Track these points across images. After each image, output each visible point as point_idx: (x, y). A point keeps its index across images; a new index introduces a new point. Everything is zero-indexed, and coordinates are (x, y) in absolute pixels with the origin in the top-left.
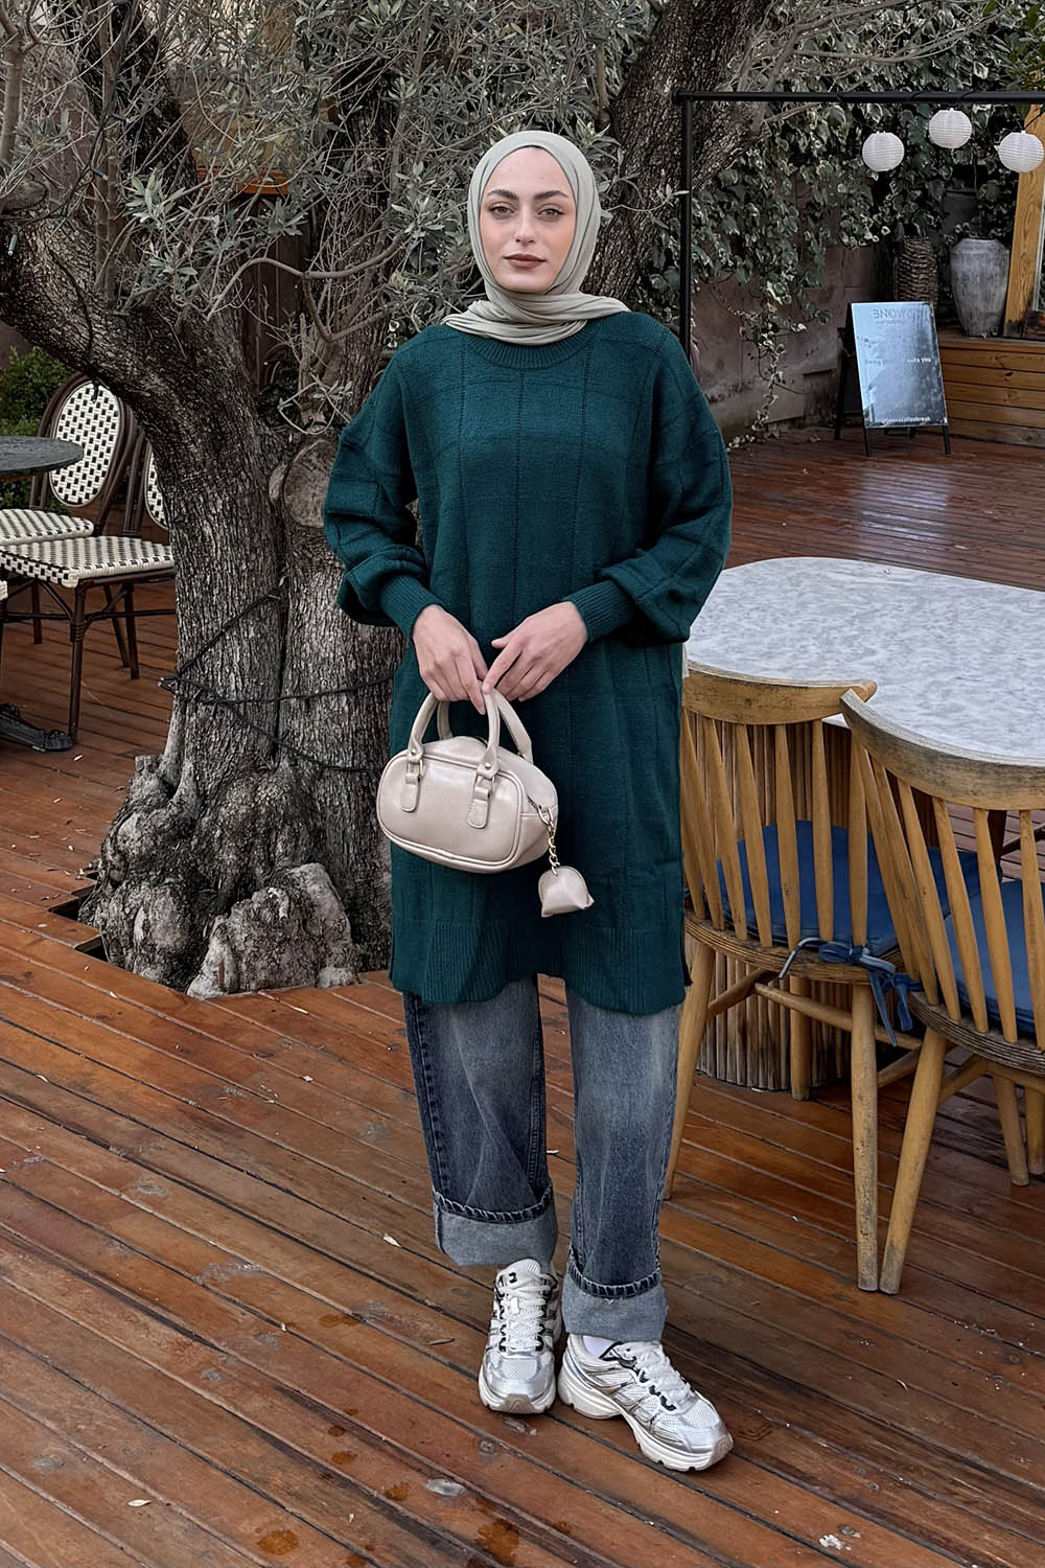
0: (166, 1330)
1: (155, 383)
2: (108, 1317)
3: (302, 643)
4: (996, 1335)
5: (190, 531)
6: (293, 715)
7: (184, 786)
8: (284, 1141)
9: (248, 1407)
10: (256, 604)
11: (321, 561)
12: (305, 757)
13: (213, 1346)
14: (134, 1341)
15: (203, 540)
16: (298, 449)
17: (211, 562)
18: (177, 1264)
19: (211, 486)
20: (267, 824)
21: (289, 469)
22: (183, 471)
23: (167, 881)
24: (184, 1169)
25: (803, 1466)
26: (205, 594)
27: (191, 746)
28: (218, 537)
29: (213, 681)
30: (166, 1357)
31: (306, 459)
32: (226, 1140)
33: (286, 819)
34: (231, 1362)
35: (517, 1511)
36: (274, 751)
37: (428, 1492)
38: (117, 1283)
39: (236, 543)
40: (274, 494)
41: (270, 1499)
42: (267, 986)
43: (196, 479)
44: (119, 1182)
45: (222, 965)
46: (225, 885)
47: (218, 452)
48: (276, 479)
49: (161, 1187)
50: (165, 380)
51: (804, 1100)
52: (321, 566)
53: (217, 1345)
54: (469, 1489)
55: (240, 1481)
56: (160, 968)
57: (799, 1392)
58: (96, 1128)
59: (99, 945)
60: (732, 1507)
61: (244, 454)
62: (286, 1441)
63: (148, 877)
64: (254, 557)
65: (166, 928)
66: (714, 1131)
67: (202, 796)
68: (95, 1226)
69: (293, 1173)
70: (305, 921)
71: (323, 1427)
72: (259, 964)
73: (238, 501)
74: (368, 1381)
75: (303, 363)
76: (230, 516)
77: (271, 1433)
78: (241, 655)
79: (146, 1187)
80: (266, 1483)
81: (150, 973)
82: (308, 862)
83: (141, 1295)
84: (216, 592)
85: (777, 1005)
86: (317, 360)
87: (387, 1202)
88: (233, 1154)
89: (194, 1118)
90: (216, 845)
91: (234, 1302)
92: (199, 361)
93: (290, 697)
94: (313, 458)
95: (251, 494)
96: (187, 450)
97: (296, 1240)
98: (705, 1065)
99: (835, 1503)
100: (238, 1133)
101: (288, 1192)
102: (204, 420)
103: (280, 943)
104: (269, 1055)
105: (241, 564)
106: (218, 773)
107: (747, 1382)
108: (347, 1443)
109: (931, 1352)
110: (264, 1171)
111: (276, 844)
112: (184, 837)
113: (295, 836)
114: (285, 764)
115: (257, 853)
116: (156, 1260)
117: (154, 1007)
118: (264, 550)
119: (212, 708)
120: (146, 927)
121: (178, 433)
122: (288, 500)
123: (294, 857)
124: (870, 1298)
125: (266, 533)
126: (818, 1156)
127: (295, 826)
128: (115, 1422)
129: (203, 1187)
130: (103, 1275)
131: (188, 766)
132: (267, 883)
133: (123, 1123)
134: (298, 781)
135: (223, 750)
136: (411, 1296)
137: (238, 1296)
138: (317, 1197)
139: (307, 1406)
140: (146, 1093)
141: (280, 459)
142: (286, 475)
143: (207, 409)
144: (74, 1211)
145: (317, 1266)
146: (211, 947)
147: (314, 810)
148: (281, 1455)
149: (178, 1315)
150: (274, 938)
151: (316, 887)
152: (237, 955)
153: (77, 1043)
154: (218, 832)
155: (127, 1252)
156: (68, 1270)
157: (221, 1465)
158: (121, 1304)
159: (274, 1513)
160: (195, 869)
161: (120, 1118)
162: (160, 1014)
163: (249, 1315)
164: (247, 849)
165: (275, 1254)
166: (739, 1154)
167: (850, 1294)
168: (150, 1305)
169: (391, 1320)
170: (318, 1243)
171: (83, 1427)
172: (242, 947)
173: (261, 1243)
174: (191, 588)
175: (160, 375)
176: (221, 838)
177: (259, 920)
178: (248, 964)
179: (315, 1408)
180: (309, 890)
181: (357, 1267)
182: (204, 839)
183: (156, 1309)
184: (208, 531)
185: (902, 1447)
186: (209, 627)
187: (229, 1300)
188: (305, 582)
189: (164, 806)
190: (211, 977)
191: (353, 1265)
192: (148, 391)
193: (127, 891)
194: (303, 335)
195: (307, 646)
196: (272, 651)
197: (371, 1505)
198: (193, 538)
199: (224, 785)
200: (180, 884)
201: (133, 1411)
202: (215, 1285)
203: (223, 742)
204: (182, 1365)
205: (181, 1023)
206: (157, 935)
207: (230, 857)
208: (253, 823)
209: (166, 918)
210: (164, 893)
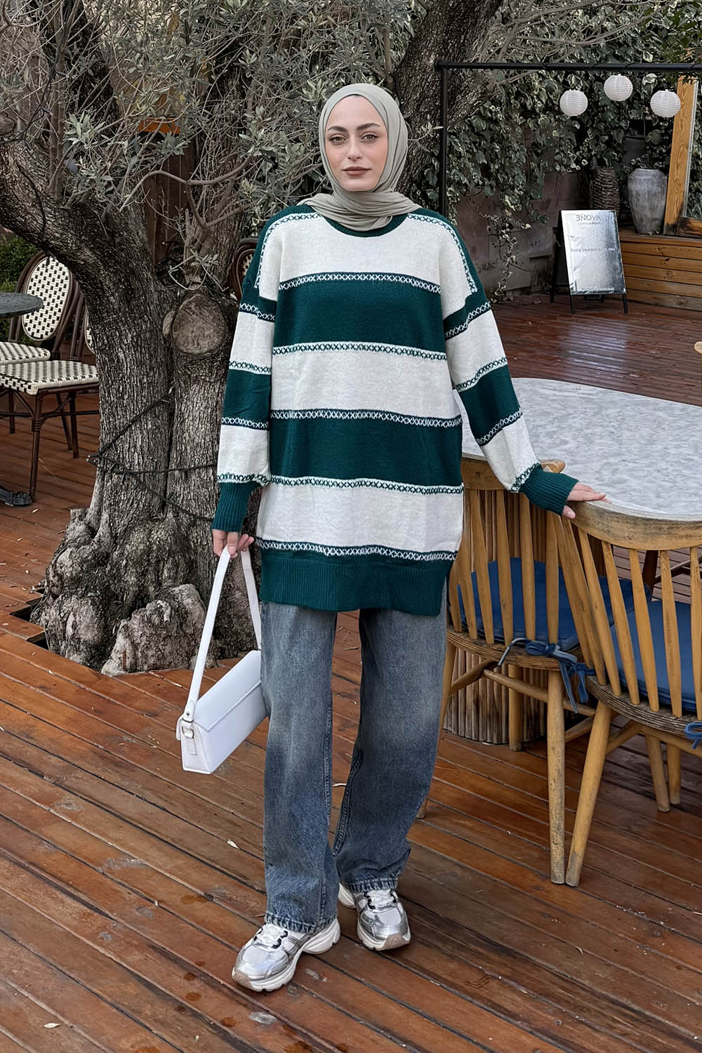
0: (76, 904)
1: (87, 255)
2: (36, 894)
3: (183, 433)
4: (645, 917)
5: (109, 355)
6: (177, 482)
7: (102, 530)
8: (162, 774)
9: (130, 958)
10: (152, 407)
11: (197, 377)
12: (184, 511)
13: (107, 916)
14: (54, 912)
15: (118, 361)
16: (182, 301)
17: (123, 377)
18: (86, 858)
19: (124, 325)
20: (157, 557)
21: (176, 314)
22: (105, 315)
23: (89, 595)
24: (93, 792)
25: (509, 1007)
26: (119, 398)
27: (108, 502)
28: (128, 360)
29: (123, 458)
30: (75, 923)
31: (187, 307)
32: (123, 773)
33: (170, 553)
34: (119, 927)
35: (312, 1035)
36: (163, 506)
37: (250, 1020)
38: (43, 869)
39: (140, 364)
40: (166, 331)
41: (141, 1024)
42: (155, 668)
43: (115, 321)
44: (49, 801)
45: (125, 652)
46: (128, 598)
47: (129, 302)
48: (168, 321)
49: (77, 805)
50: (94, 253)
51: (518, 751)
52: (196, 380)
53: (110, 915)
54: (279, 1019)
55: (122, 1011)
56: (83, 654)
57: (509, 955)
58: (36, 765)
59: (43, 638)
60: (460, 1035)
61: (146, 304)
62: (155, 984)
63: (77, 592)
64: (152, 374)
65: (88, 627)
66: (456, 771)
67: (115, 537)
68: (31, 831)
69: (167, 796)
70: (181, 624)
71: (180, 974)
72: (150, 653)
73: (142, 336)
74: (212, 941)
75: (187, 242)
76: (136, 346)
77: (145, 977)
78: (142, 441)
79: (67, 804)
80: (139, 1013)
81: (77, 658)
82: (185, 583)
83: (60, 879)
84: (126, 397)
85: (500, 685)
86: (196, 241)
87: (230, 817)
88: (127, 783)
89: (102, 757)
90: (122, 571)
91: (124, 885)
92: (117, 240)
93: (175, 470)
94: (193, 306)
95: (151, 331)
96: (108, 300)
97: (167, 843)
98: (451, 726)
99: (531, 1032)
100: (132, 768)
101: (164, 809)
102: (120, 280)
103: (164, 639)
104: (155, 715)
105: (143, 378)
106: (125, 521)
107: (472, 946)
108: (196, 986)
109: (600, 928)
110: (149, 795)
111: (163, 570)
112: (101, 565)
113: (176, 565)
114: (170, 515)
115: (150, 576)
116: (72, 856)
117: (77, 680)
118: (158, 369)
119: (122, 476)
120: (74, 626)
121: (102, 289)
122: (175, 334)
123: (175, 579)
124: (559, 889)
125: (161, 357)
126: (525, 790)
127: (176, 558)
128: (37, 968)
129: (105, 805)
130: (34, 864)
131: (105, 516)
132: (157, 597)
133: (54, 760)
134: (179, 527)
135: (128, 505)
136: (244, 883)
137: (126, 881)
138: (184, 813)
139: (170, 959)
140: (70, 740)
141: (171, 308)
142: (174, 319)
143: (122, 272)
144: (19, 821)
145: (181, 861)
146: (117, 640)
147: (189, 547)
148: (151, 994)
149: (85, 894)
150: (160, 635)
151: (189, 601)
152: (135, 646)
153: (24, 704)
154: (124, 562)
155: (52, 849)
156: (11, 861)
157: (109, 1000)
158: (46, 885)
159: (143, 1034)
160: (108, 587)
161: (52, 756)
162: (82, 686)
163: (134, 896)
164: (144, 574)
165: (152, 853)
166: (472, 787)
167: (545, 886)
168: (66, 887)
169: (230, 899)
170: (182, 845)
171: (16, 971)
172: (139, 641)
173: (144, 845)
174: (109, 394)
175: (91, 249)
176: (126, 566)
177: (150, 622)
178: (142, 652)
179: (176, 960)
180: (184, 602)
181: (209, 862)
182: (115, 566)
183: (69, 889)
184: (121, 355)
185: (578, 994)
186: (121, 421)
187: (120, 884)
188: (186, 391)
189: (89, 544)
190: (118, 661)
191: (205, 860)
192: (83, 260)
193: (62, 601)
194: (187, 223)
195: (186, 435)
196: (162, 438)
197: (210, 1029)
198: (112, 360)
199: (128, 530)
200: (98, 597)
201: (51, 961)
202: (111, 873)
203: (130, 499)
204: (86, 929)
205: (96, 692)
206: (82, 632)
207: (132, 579)
208: (148, 556)
209: (88, 620)
210: (87, 603)
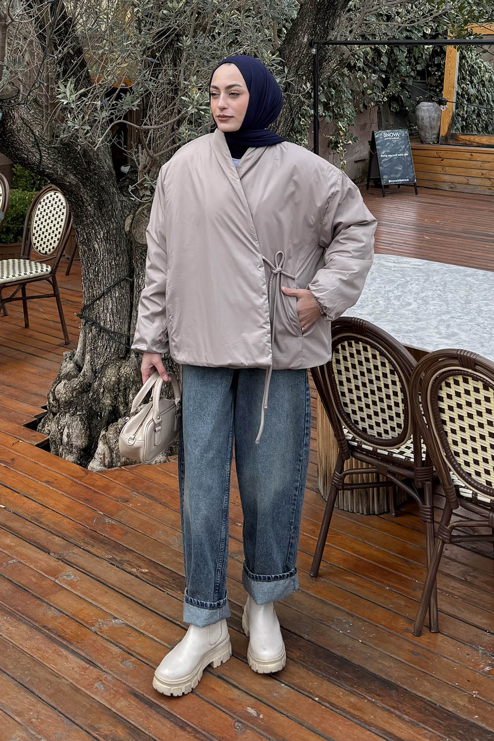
1: (71, 179)
5: (88, 246)
7: (86, 367)
10: (119, 281)
15: (94, 250)
16: (138, 208)
17: (98, 261)
18: (83, 620)
19: (98, 225)
20: (125, 386)
21: (134, 217)
22: (84, 219)
23: (78, 413)
24: (86, 565)
26: (95, 276)
27: (89, 348)
28: (101, 249)
29: (99, 317)
31: (143, 213)
33: (134, 383)
36: (128, 351)
39: (109, 252)
40: (127, 229)
42: (125, 464)
43: (91, 222)
44: (55, 573)
45: (104, 454)
46: (105, 414)
47: (101, 209)
48: (128, 221)
49: (75, 575)
50: (76, 177)
56: (75, 455)
58: (44, 543)
59: (46, 444)
61: (113, 210)
63: (69, 411)
64: (118, 258)
65: (77, 436)
67: (95, 372)
68: (42, 598)
69: (139, 566)
73: (111, 232)
75: (140, 168)
76: (106, 239)
78: (112, 305)
79: (67, 576)
81: (70, 458)
84: (100, 275)
86: (147, 166)
88: (110, 556)
89: (91, 536)
90: (101, 396)
92: (92, 167)
94: (145, 212)
95: (116, 229)
96: (87, 209)
100: (113, 544)
101: (137, 576)
102: (94, 195)
104: (127, 501)
105: (112, 262)
106: (102, 361)
110: (125, 565)
111: (129, 395)
112: (86, 392)
114: (133, 357)
115: (121, 399)
116: (73, 618)
117: (72, 476)
118: (122, 255)
120: (68, 436)
121: (82, 201)
122: (134, 231)
125: (124, 247)
127: (138, 386)
129: (94, 575)
131: (88, 357)
132: (125, 415)
135: (104, 350)
140: (69, 523)
141: (130, 212)
142: (133, 220)
143: (96, 189)
146: (99, 446)
152: (111, 450)
153: (35, 495)
154: (102, 390)
160: (91, 408)
162: (74, 480)
164: (116, 398)
165: (131, 614)
172: (113, 447)
173: (123, 606)
174: (88, 273)
175: (74, 175)
176: (103, 392)
178: (116, 454)
182: (95, 393)
184: (96, 246)
186: (97, 292)
189: (77, 377)
190: (99, 460)
192: (68, 182)
193: (59, 418)
194: (140, 155)
196: (127, 302)
198: (89, 250)
199: (104, 367)
200: (84, 415)
203: (104, 346)
205: (85, 485)
206: (74, 440)
207: (108, 401)
208: (118, 385)
209: (78, 432)
210: (77, 420)
